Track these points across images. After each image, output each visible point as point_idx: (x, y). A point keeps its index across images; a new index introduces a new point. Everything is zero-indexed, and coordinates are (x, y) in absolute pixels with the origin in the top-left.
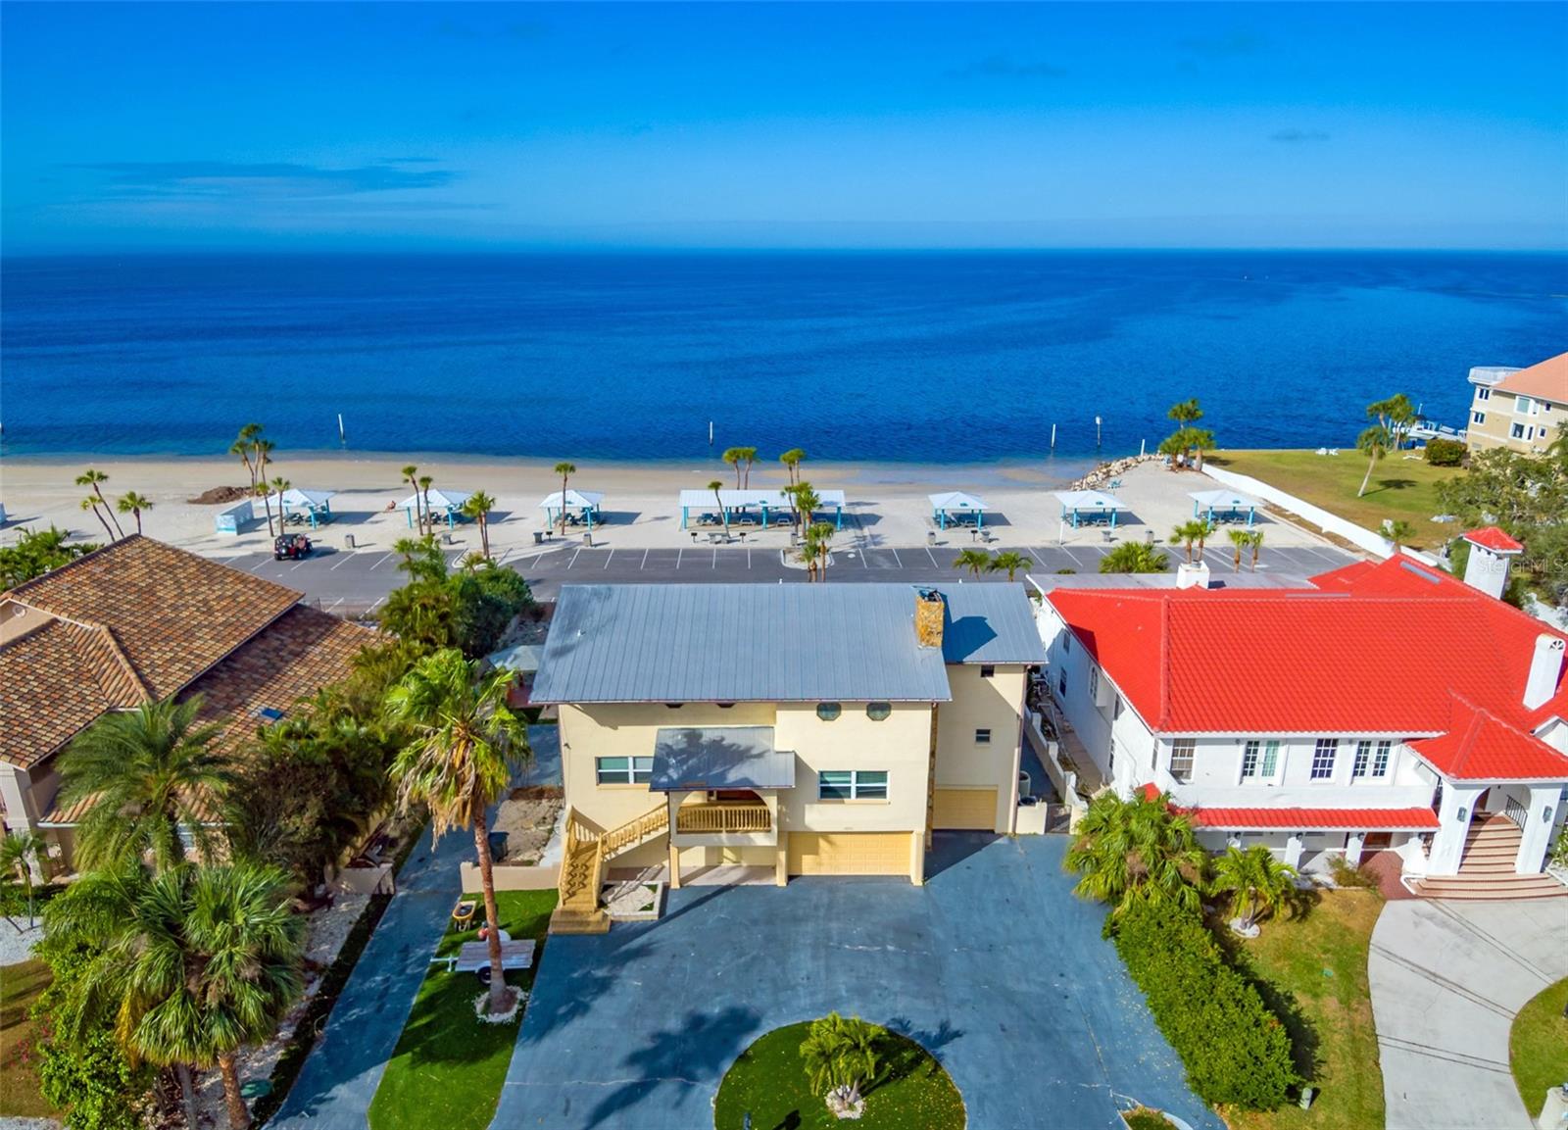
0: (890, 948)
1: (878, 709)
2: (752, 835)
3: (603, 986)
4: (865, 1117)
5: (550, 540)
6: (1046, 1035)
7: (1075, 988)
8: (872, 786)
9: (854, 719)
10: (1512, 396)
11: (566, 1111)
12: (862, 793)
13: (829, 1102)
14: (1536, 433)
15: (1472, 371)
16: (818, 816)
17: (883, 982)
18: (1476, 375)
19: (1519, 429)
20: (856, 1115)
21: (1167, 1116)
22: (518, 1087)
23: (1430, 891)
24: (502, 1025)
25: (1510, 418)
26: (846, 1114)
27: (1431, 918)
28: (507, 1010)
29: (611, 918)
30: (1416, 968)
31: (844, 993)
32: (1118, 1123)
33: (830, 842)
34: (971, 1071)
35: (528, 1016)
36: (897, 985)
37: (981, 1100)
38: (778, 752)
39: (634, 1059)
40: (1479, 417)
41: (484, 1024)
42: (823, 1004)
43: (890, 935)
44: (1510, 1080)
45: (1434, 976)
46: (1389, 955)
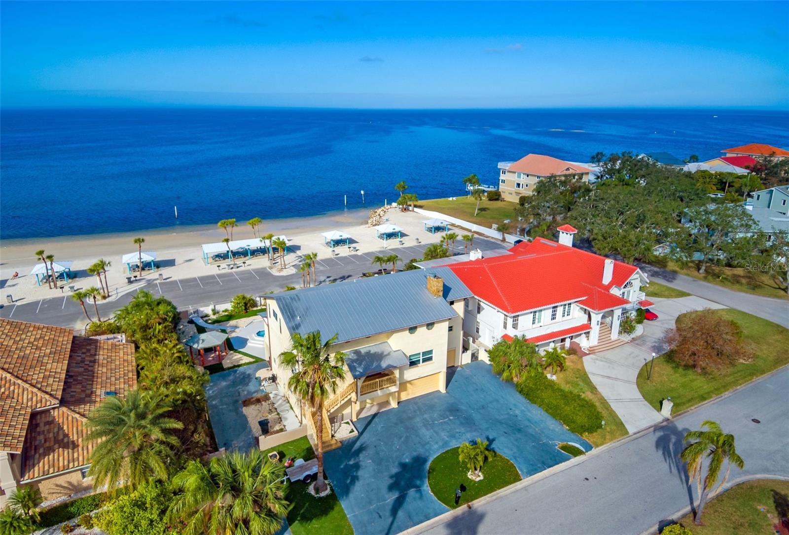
0: (451, 418)
1: (430, 325)
2: (390, 388)
3: (357, 466)
4: (485, 477)
5: (136, 280)
6: (519, 430)
7: (517, 412)
8: (428, 357)
9: (422, 331)
10: (515, 173)
11: (380, 517)
12: (424, 360)
13: (470, 477)
14: (525, 186)
15: (499, 164)
16: (410, 374)
17: (458, 430)
18: (501, 165)
19: (518, 185)
20: (482, 478)
21: (569, 443)
22: (354, 516)
23: (592, 351)
24: (327, 496)
25: (514, 181)
26: (478, 479)
27: (597, 359)
28: (326, 489)
29: (338, 440)
30: (603, 376)
31: (447, 439)
32: (558, 451)
33: (411, 384)
34: (506, 451)
35: (336, 489)
36: (463, 430)
37: (515, 458)
38: (395, 351)
39: (391, 488)
40: (503, 181)
41: (320, 498)
42: (443, 445)
43: (448, 413)
44: (646, 402)
45: (609, 377)
46: (594, 374)
